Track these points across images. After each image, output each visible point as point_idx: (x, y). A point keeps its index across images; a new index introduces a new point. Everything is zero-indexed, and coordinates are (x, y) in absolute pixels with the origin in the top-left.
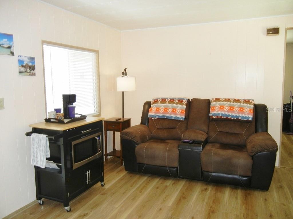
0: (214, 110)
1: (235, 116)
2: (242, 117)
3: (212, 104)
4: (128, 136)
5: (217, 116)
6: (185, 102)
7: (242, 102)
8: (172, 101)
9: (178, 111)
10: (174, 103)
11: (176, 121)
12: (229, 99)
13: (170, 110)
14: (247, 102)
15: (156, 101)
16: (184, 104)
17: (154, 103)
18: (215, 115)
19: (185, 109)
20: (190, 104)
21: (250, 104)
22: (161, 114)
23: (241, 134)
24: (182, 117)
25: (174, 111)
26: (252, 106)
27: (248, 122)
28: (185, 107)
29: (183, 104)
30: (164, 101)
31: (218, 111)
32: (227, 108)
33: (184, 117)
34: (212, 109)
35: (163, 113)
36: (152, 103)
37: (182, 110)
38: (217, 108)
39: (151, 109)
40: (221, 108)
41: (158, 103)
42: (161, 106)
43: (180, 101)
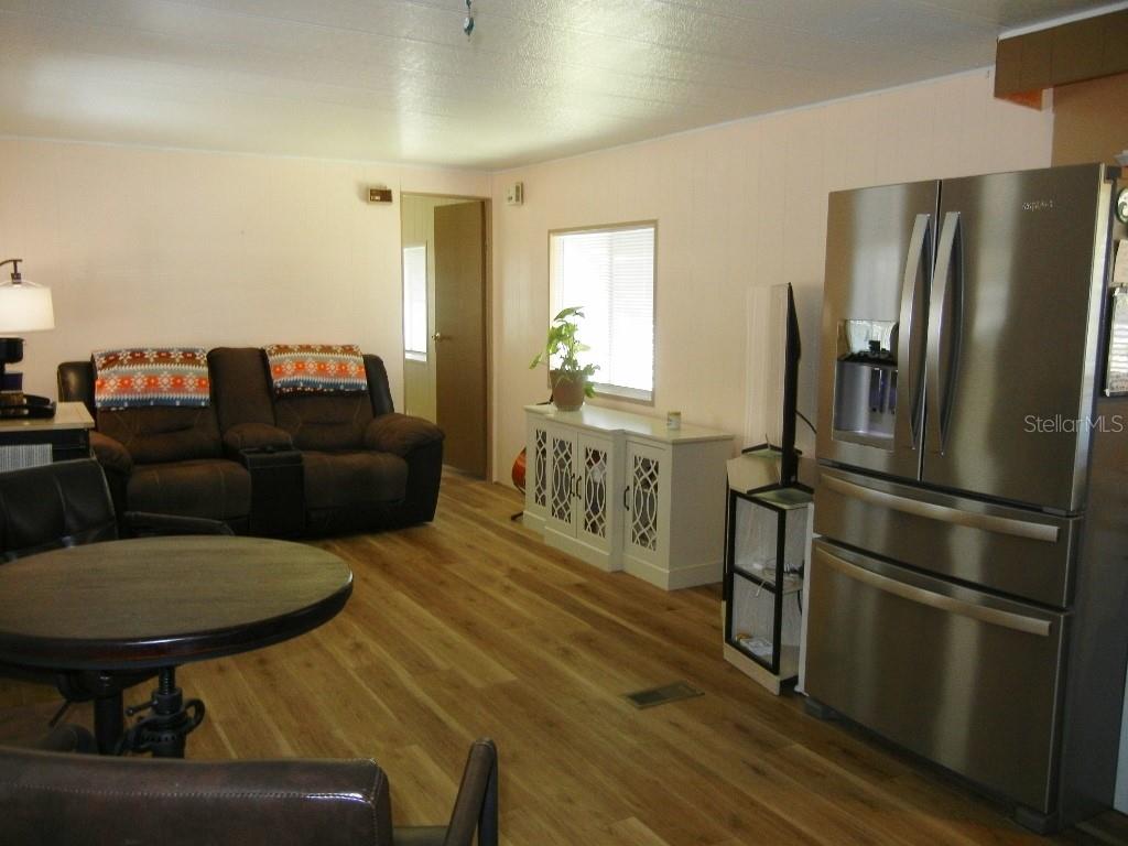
0: (281, 373)
1: (331, 385)
2: (346, 386)
3: (271, 359)
5: (295, 388)
6: (203, 358)
7: (339, 351)
8: (164, 356)
9: (191, 383)
10: (173, 362)
11: (190, 408)
12: (309, 346)
13: (165, 381)
14: (348, 350)
15: (112, 359)
16: (202, 362)
17: (104, 366)
18: (287, 385)
19: (206, 376)
20: (220, 362)
21: (356, 354)
22: (138, 393)
23: (351, 422)
24: (204, 396)
25: (178, 383)
26: (362, 359)
27: (359, 394)
28: (205, 369)
29: (198, 363)
30: (138, 356)
31: (294, 374)
32: (311, 366)
33: (208, 397)
34: (276, 373)
35: (144, 391)
36: (98, 365)
37: (201, 380)
38: (289, 367)
39: (103, 383)
40: (298, 368)
41: (122, 363)
42: (134, 372)
43: (189, 355)
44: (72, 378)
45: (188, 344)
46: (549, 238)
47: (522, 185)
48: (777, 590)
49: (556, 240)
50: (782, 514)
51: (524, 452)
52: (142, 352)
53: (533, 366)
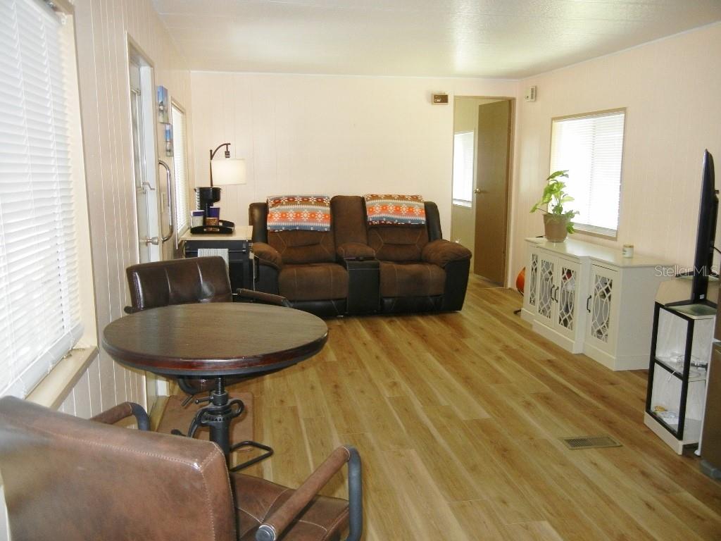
0: (373, 212)
1: (402, 220)
2: (412, 221)
3: (367, 203)
5: (380, 221)
6: (327, 202)
7: (409, 199)
8: (305, 200)
9: (320, 216)
10: (310, 204)
11: (317, 233)
12: (391, 196)
13: (305, 215)
14: (415, 198)
15: (277, 201)
16: (327, 204)
17: (273, 206)
18: (375, 219)
19: (329, 213)
20: (338, 205)
21: (420, 201)
22: (290, 222)
23: (414, 245)
24: (327, 225)
25: (313, 216)
26: (423, 205)
27: (419, 227)
28: (329, 209)
29: (324, 205)
30: (291, 200)
31: (380, 213)
32: (391, 208)
33: (329, 225)
34: (369, 211)
35: (294, 221)
36: (270, 205)
37: (325, 215)
38: (378, 209)
39: (272, 216)
40: (383, 209)
41: (282, 205)
42: (289, 209)
43: (320, 200)
44: (257, 212)
45: (320, 193)
46: (552, 123)
47: (536, 87)
48: (685, 377)
49: (556, 124)
50: (691, 323)
51: (524, 269)
52: (293, 198)
53: (533, 211)
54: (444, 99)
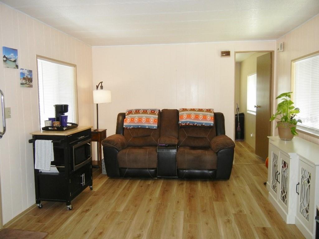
0: (182, 118)
1: (200, 123)
2: (206, 124)
3: (180, 113)
4: (110, 144)
5: (186, 124)
6: (157, 112)
7: (205, 111)
8: (145, 112)
9: (152, 120)
10: (147, 113)
11: (150, 130)
12: (194, 109)
13: (144, 120)
14: (209, 111)
15: (130, 112)
16: (157, 114)
17: (128, 114)
18: (183, 122)
19: (157, 118)
21: (211, 112)
22: (136, 124)
23: (206, 138)
24: (155, 126)
25: (148, 120)
26: (213, 114)
27: (210, 127)
28: (157, 116)
29: (155, 114)
30: (137, 111)
31: (186, 119)
32: (193, 116)
33: (157, 125)
34: (180, 118)
35: (137, 123)
36: (126, 114)
37: (155, 120)
38: (185, 116)
39: (126, 120)
41: (132, 114)
42: (135, 117)
43: (153, 111)
44: (121, 118)
46: (291, 63)
49: (294, 64)
52: (139, 110)
54: (227, 54)
